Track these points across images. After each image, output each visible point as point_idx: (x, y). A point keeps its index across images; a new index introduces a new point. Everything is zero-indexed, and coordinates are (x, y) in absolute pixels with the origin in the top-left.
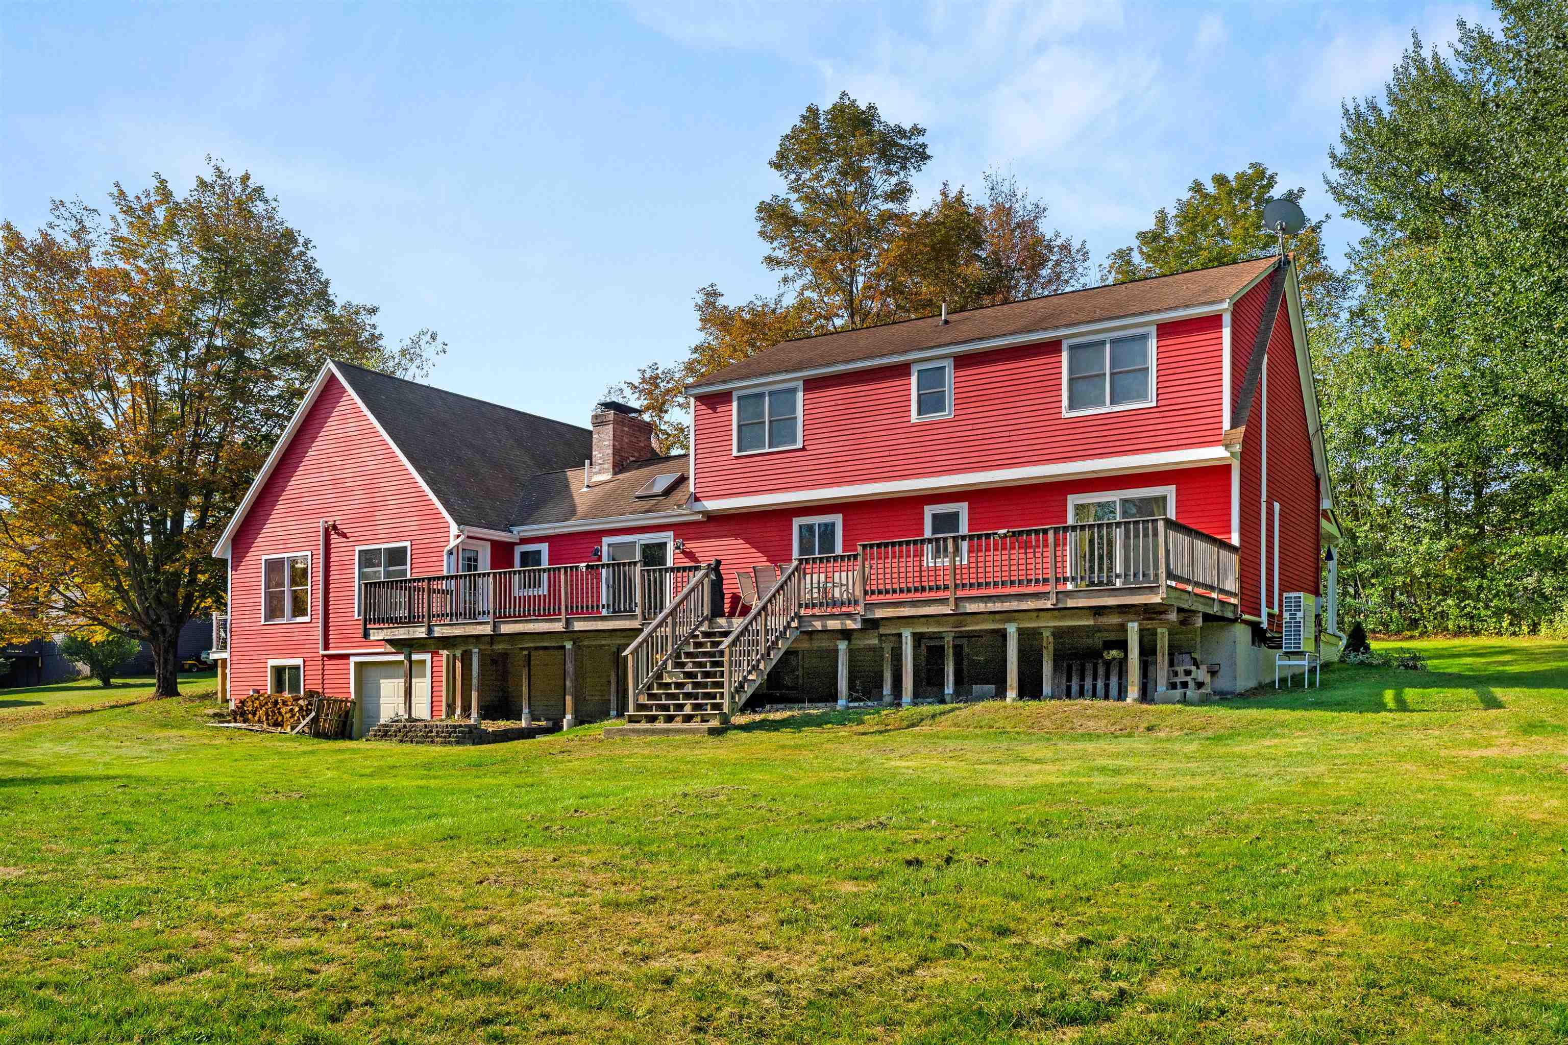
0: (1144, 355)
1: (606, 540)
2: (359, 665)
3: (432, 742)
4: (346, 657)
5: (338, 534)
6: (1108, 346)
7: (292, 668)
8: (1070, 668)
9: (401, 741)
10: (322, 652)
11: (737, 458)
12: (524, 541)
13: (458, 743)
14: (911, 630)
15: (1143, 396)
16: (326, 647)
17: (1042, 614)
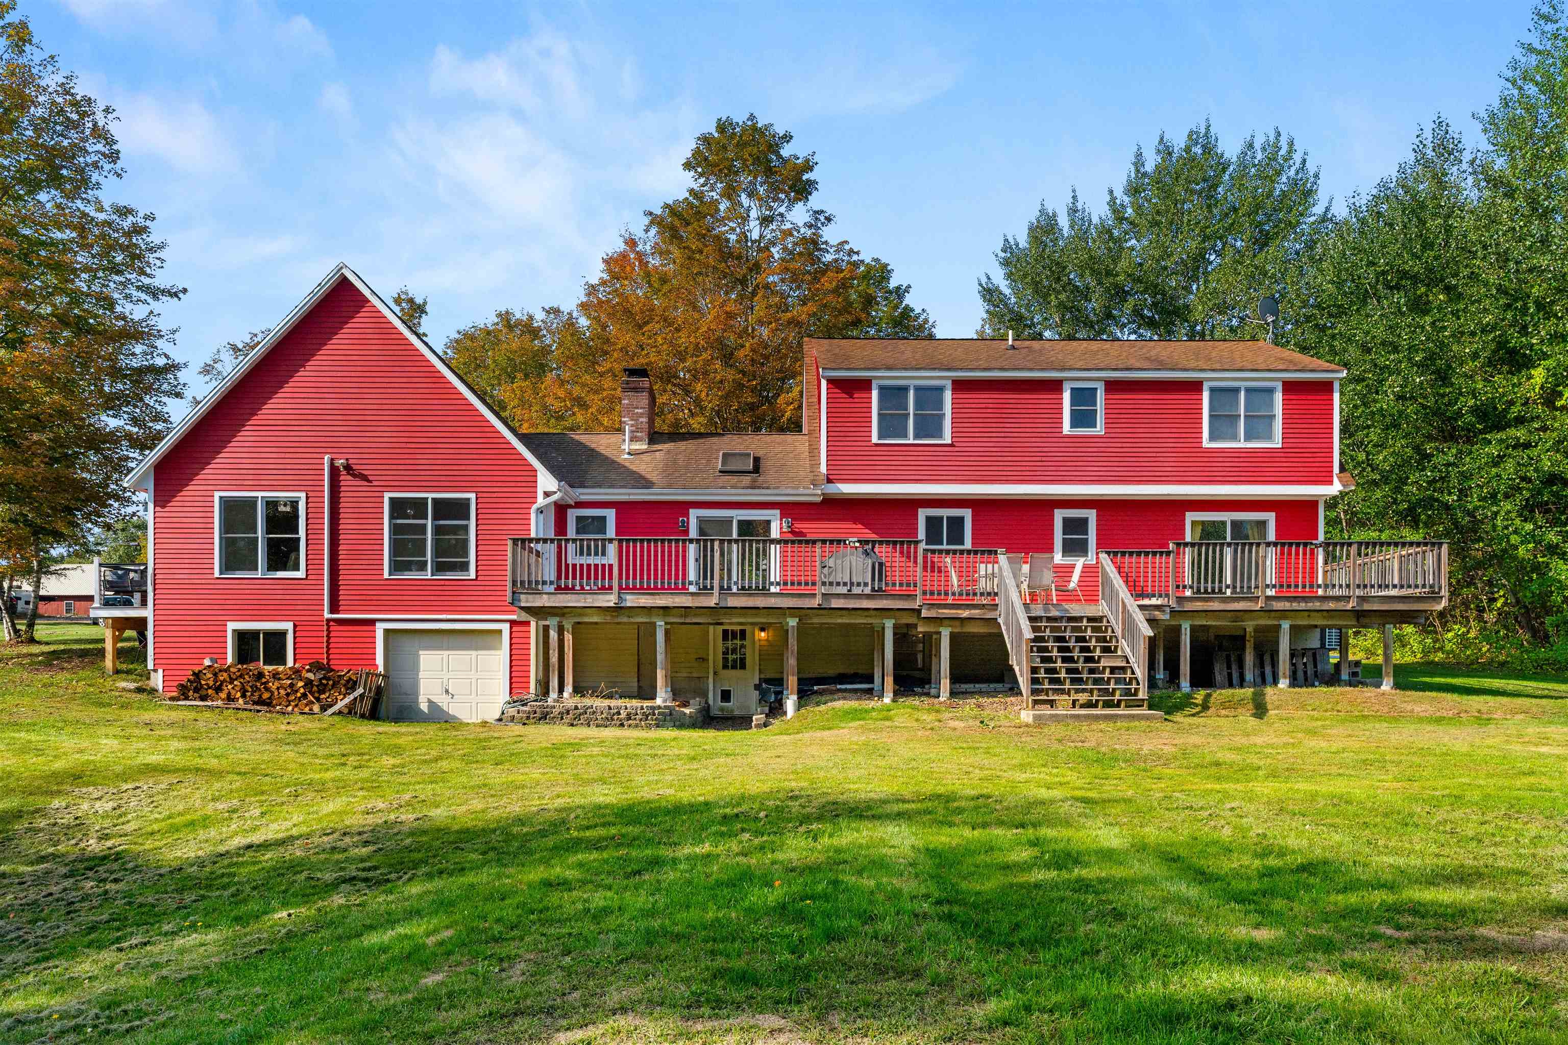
0: (1271, 405)
1: (694, 513)
2: (387, 632)
3: (622, 725)
4: (372, 622)
5: (354, 476)
6: (1243, 393)
7: (269, 634)
8: (1228, 658)
9: (572, 725)
10: (327, 615)
11: (877, 445)
12: (580, 505)
13: (658, 726)
14: (1190, 622)
15: (1269, 437)
16: (334, 608)
17: (1312, 614)
